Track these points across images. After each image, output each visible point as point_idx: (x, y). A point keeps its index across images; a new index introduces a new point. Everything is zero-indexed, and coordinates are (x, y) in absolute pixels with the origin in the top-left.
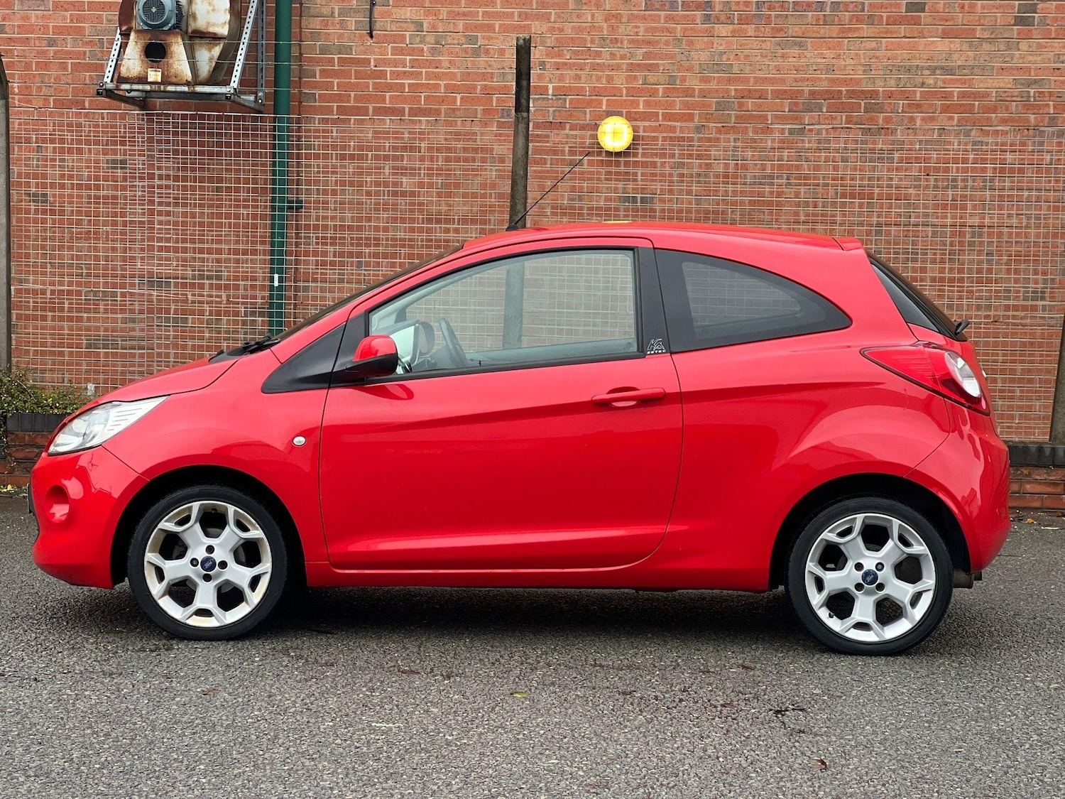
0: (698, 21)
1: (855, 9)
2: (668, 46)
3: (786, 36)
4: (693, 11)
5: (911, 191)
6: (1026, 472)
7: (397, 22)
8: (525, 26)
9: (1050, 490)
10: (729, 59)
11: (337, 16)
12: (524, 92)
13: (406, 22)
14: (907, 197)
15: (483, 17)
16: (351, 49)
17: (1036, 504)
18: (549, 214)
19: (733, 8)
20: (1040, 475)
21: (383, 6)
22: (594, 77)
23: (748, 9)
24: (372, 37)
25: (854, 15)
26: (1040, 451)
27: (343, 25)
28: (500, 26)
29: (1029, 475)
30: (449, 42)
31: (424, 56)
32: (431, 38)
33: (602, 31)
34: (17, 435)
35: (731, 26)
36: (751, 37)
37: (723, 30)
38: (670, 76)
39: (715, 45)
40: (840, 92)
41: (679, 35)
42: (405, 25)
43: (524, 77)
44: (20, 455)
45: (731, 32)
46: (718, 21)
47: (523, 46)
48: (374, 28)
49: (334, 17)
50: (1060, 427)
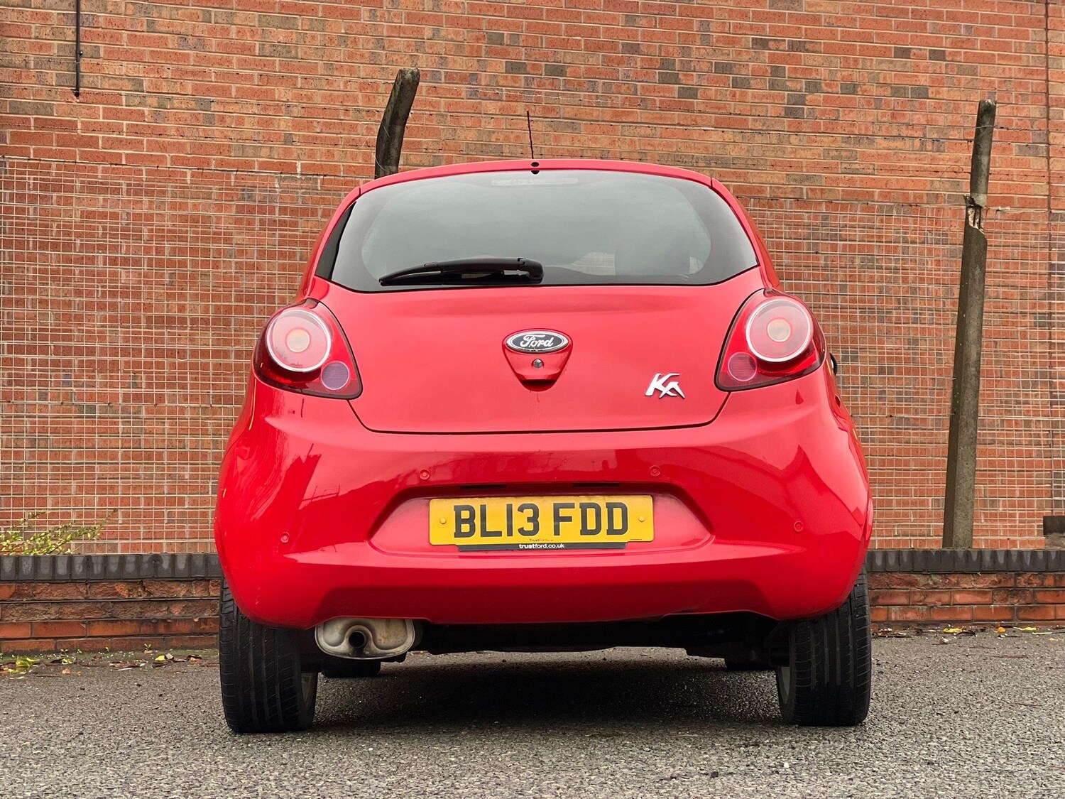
0: (463, 95)
1: (628, 91)
2: (432, 122)
3: (558, 116)
4: (457, 83)
6: (954, 580)
7: (110, 78)
8: (266, 91)
9: (979, 599)
10: (497, 140)
11: (33, 67)
12: (396, 140)
13: (121, 79)
15: (216, 77)
16: (52, 109)
17: (966, 616)
19: (501, 83)
20: (968, 583)
21: (92, 57)
22: (348, 155)
23: (517, 85)
24: (77, 95)
25: (627, 98)
26: (967, 555)
27: (40, 78)
28: (238, 89)
29: (958, 584)
30: (176, 106)
31: (144, 121)
32: (153, 101)
33: (356, 101)
35: (499, 103)
36: (520, 116)
37: (491, 107)
38: (435, 156)
39: (483, 124)
41: (442, 110)
42: (120, 83)
43: (399, 121)
45: (500, 110)
46: (486, 97)
47: (411, 82)
48: (81, 84)
49: (30, 69)
50: (960, 532)
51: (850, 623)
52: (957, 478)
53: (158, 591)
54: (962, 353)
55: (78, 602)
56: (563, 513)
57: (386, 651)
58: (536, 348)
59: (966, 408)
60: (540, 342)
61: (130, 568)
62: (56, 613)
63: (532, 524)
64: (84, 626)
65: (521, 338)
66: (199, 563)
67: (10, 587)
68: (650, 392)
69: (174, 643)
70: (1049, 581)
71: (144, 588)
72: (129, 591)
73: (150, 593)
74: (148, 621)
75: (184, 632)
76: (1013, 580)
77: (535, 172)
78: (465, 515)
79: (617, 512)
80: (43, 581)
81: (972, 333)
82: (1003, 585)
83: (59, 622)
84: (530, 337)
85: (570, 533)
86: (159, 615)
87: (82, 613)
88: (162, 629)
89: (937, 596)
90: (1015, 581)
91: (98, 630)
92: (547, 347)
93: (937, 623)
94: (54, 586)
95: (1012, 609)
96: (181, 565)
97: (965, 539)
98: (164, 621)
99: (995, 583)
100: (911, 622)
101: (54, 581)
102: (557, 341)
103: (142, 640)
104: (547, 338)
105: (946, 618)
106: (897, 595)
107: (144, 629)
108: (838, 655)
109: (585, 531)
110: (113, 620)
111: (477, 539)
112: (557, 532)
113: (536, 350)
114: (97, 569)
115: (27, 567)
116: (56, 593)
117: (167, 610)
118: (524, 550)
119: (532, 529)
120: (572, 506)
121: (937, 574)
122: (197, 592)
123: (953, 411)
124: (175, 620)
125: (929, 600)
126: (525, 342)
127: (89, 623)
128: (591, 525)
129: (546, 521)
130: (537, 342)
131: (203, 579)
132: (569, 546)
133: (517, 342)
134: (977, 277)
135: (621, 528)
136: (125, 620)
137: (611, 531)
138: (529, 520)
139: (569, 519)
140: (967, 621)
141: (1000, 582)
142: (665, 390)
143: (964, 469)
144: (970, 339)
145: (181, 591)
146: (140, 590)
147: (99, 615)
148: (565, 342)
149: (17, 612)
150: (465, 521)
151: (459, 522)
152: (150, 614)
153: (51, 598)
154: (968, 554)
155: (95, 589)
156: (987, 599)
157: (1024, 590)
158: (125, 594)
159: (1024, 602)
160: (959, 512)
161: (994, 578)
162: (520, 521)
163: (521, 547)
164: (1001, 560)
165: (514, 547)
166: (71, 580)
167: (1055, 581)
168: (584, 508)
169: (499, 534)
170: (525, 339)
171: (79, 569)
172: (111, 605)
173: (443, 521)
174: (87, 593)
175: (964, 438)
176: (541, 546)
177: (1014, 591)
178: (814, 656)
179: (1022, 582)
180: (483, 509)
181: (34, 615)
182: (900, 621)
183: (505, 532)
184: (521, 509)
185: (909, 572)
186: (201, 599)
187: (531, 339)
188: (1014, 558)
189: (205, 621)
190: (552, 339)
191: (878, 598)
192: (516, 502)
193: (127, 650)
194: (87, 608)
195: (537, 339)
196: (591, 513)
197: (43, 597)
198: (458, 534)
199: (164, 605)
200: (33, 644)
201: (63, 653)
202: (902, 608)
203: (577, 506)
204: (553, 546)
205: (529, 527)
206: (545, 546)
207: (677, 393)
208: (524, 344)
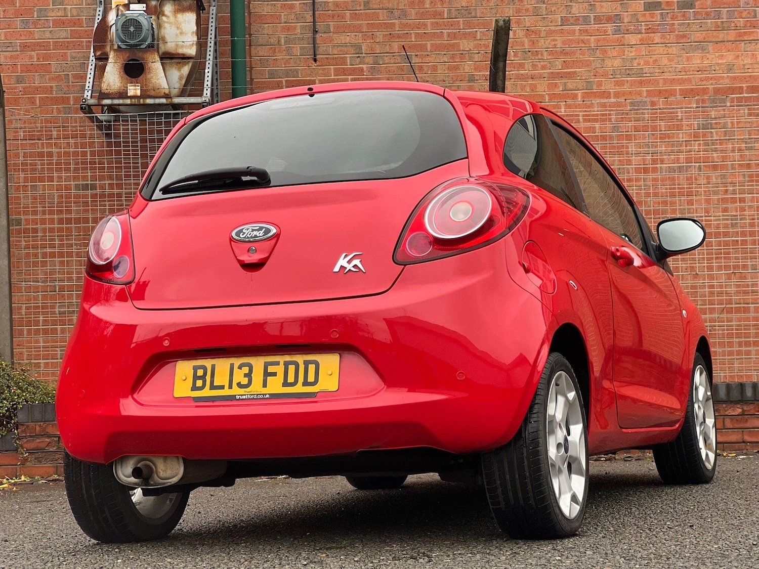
0: (610, 32)
1: (749, 16)
2: (584, 55)
3: (689, 41)
4: (605, 24)
7: (338, 46)
8: (454, 45)
10: (639, 64)
11: (283, 44)
12: (501, 74)
13: (346, 46)
15: (415, 38)
16: (297, 72)
19: (640, 20)
21: (325, 33)
22: (518, 86)
23: (654, 20)
24: (315, 60)
25: (748, 21)
27: (289, 51)
28: (432, 45)
30: (387, 61)
31: (364, 75)
32: (369, 59)
33: (523, 45)
34: (28, 426)
35: (639, 36)
36: (657, 44)
37: (633, 39)
38: (588, 82)
39: (626, 52)
40: (742, 87)
41: (592, 45)
42: (345, 49)
43: (501, 59)
44: (32, 445)
45: (640, 41)
46: (628, 32)
47: (503, 27)
48: (317, 53)
49: (282, 45)
51: (525, 454)
56: (271, 369)
58: (251, 237)
60: (255, 233)
63: (247, 379)
65: (241, 231)
68: (337, 269)
77: (312, 95)
78: (200, 373)
79: (312, 368)
84: (248, 229)
85: (275, 386)
92: (260, 236)
102: (268, 231)
104: (261, 229)
108: (518, 481)
109: (286, 384)
111: (207, 392)
112: (265, 385)
113: (251, 239)
118: (239, 399)
119: (247, 383)
120: (277, 363)
126: (244, 233)
128: (291, 379)
129: (258, 376)
130: (252, 233)
132: (273, 396)
133: (238, 234)
135: (313, 381)
137: (306, 383)
138: (246, 375)
139: (274, 374)
142: (349, 267)
148: (274, 231)
150: (200, 378)
151: (196, 378)
162: (239, 376)
163: (238, 397)
165: (232, 398)
168: (287, 364)
169: (222, 387)
170: (244, 231)
173: (184, 378)
176: (252, 397)
178: (498, 482)
180: (213, 367)
183: (227, 386)
184: (240, 367)
187: (249, 231)
190: (264, 229)
192: (237, 362)
195: (253, 230)
196: (292, 368)
198: (194, 388)
203: (282, 363)
204: (261, 397)
205: (245, 381)
206: (255, 397)
207: (359, 268)
208: (243, 235)
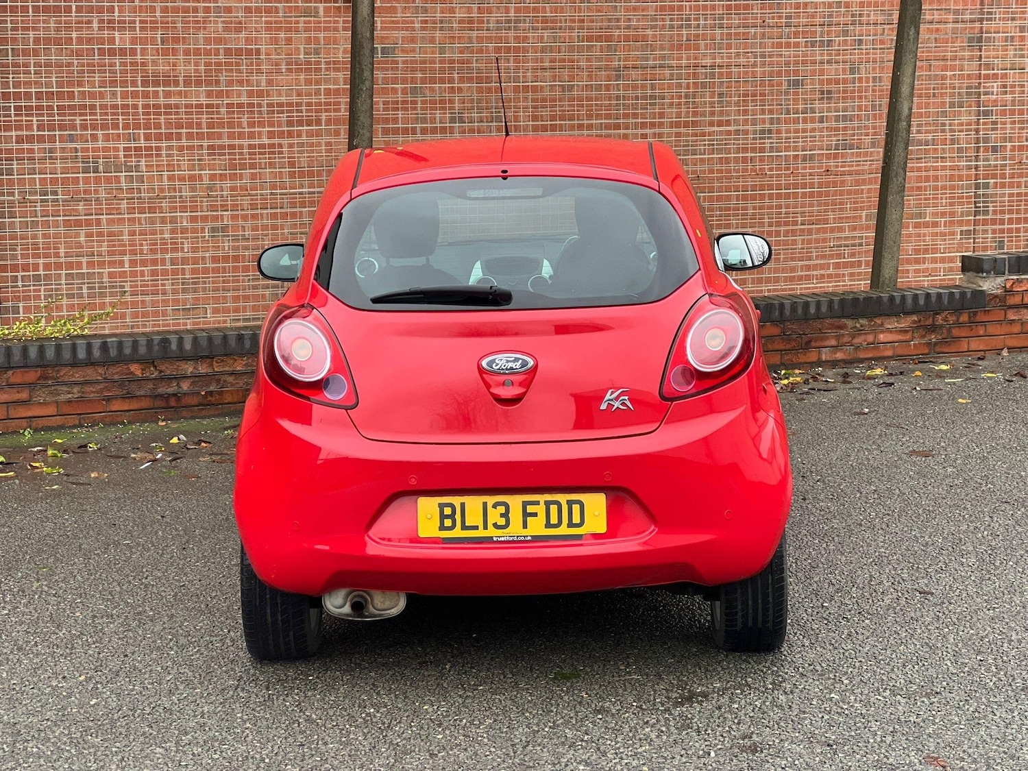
5: (649, 32)
6: (879, 322)
9: (900, 337)
14: (645, 39)
17: (889, 353)
18: (284, 71)
20: (891, 324)
26: (891, 300)
29: (882, 325)
50: (887, 272)
52: (886, 224)
53: (168, 369)
54: (895, 108)
55: (97, 382)
56: (530, 509)
57: (382, 612)
58: (507, 369)
59: (896, 160)
60: (510, 365)
61: (142, 350)
62: (78, 392)
63: (504, 519)
64: (104, 403)
65: (494, 361)
66: (204, 343)
67: (36, 371)
68: (603, 406)
69: (184, 414)
70: (964, 318)
71: (155, 367)
72: (143, 370)
73: (161, 372)
74: (161, 396)
75: (193, 403)
76: (931, 319)
77: (505, 179)
78: (448, 511)
79: (576, 508)
80: (66, 365)
81: (905, 90)
82: (922, 323)
83: (81, 400)
84: (501, 360)
85: (537, 527)
86: (170, 391)
87: (101, 391)
88: (173, 403)
89: (863, 337)
90: (933, 319)
91: (116, 406)
92: (516, 369)
93: (862, 361)
94: (75, 370)
95: (929, 344)
96: (188, 346)
97: (890, 278)
98: (175, 395)
99: (914, 322)
100: (839, 361)
101: (75, 364)
102: (525, 364)
103: (156, 412)
104: (516, 360)
105: (870, 355)
106: (827, 338)
107: (158, 403)
109: (548, 525)
110: (130, 397)
111: (458, 533)
112: (525, 526)
113: (507, 372)
114: (113, 353)
115: (50, 354)
116: (78, 375)
117: (177, 385)
118: (498, 542)
119: (504, 524)
120: (537, 503)
121: (863, 317)
122: (203, 369)
123: (884, 162)
124: (185, 394)
125: (857, 341)
126: (497, 365)
127: (109, 400)
128: (554, 520)
129: (516, 517)
130: (507, 364)
131: (207, 357)
132: (536, 539)
133: (490, 364)
134: (911, 37)
135: (579, 522)
136: (140, 396)
137: (571, 525)
138: (502, 515)
139: (535, 515)
140: (889, 357)
141: (920, 321)
142: (617, 404)
143: (892, 215)
144: (903, 95)
145: (189, 368)
146: (152, 369)
147: (117, 393)
148: (531, 363)
149: (44, 393)
150: (448, 517)
151: (443, 517)
152: (163, 389)
153: (74, 379)
154: (892, 298)
155: (113, 370)
156: (908, 337)
157: (941, 326)
158: (139, 373)
159: (940, 337)
160: (886, 255)
161: (915, 318)
162: (495, 516)
163: (495, 539)
164: (922, 302)
165: (489, 540)
166: (90, 363)
167: (970, 317)
168: (548, 504)
169: (476, 528)
170: (497, 361)
171: (96, 353)
172: (127, 383)
173: (429, 516)
174: (105, 374)
175: (894, 187)
176: (512, 539)
177: (933, 328)
178: (739, 607)
179: (939, 319)
180: (463, 505)
181: (59, 395)
182: (829, 361)
183: (481, 527)
184: (495, 506)
185: (839, 317)
186: (207, 375)
187: (502, 361)
188: (934, 299)
189: (211, 393)
190: (520, 361)
191: (810, 342)
192: (491, 500)
193: (143, 422)
194: (106, 387)
195: (508, 361)
196: (554, 508)
197: (66, 379)
198: (442, 528)
199: (174, 381)
200: (58, 420)
201: (86, 427)
202: (831, 349)
203: (542, 503)
204: (522, 538)
205: (502, 522)
206: (515, 539)
207: (627, 406)
208: (496, 366)
